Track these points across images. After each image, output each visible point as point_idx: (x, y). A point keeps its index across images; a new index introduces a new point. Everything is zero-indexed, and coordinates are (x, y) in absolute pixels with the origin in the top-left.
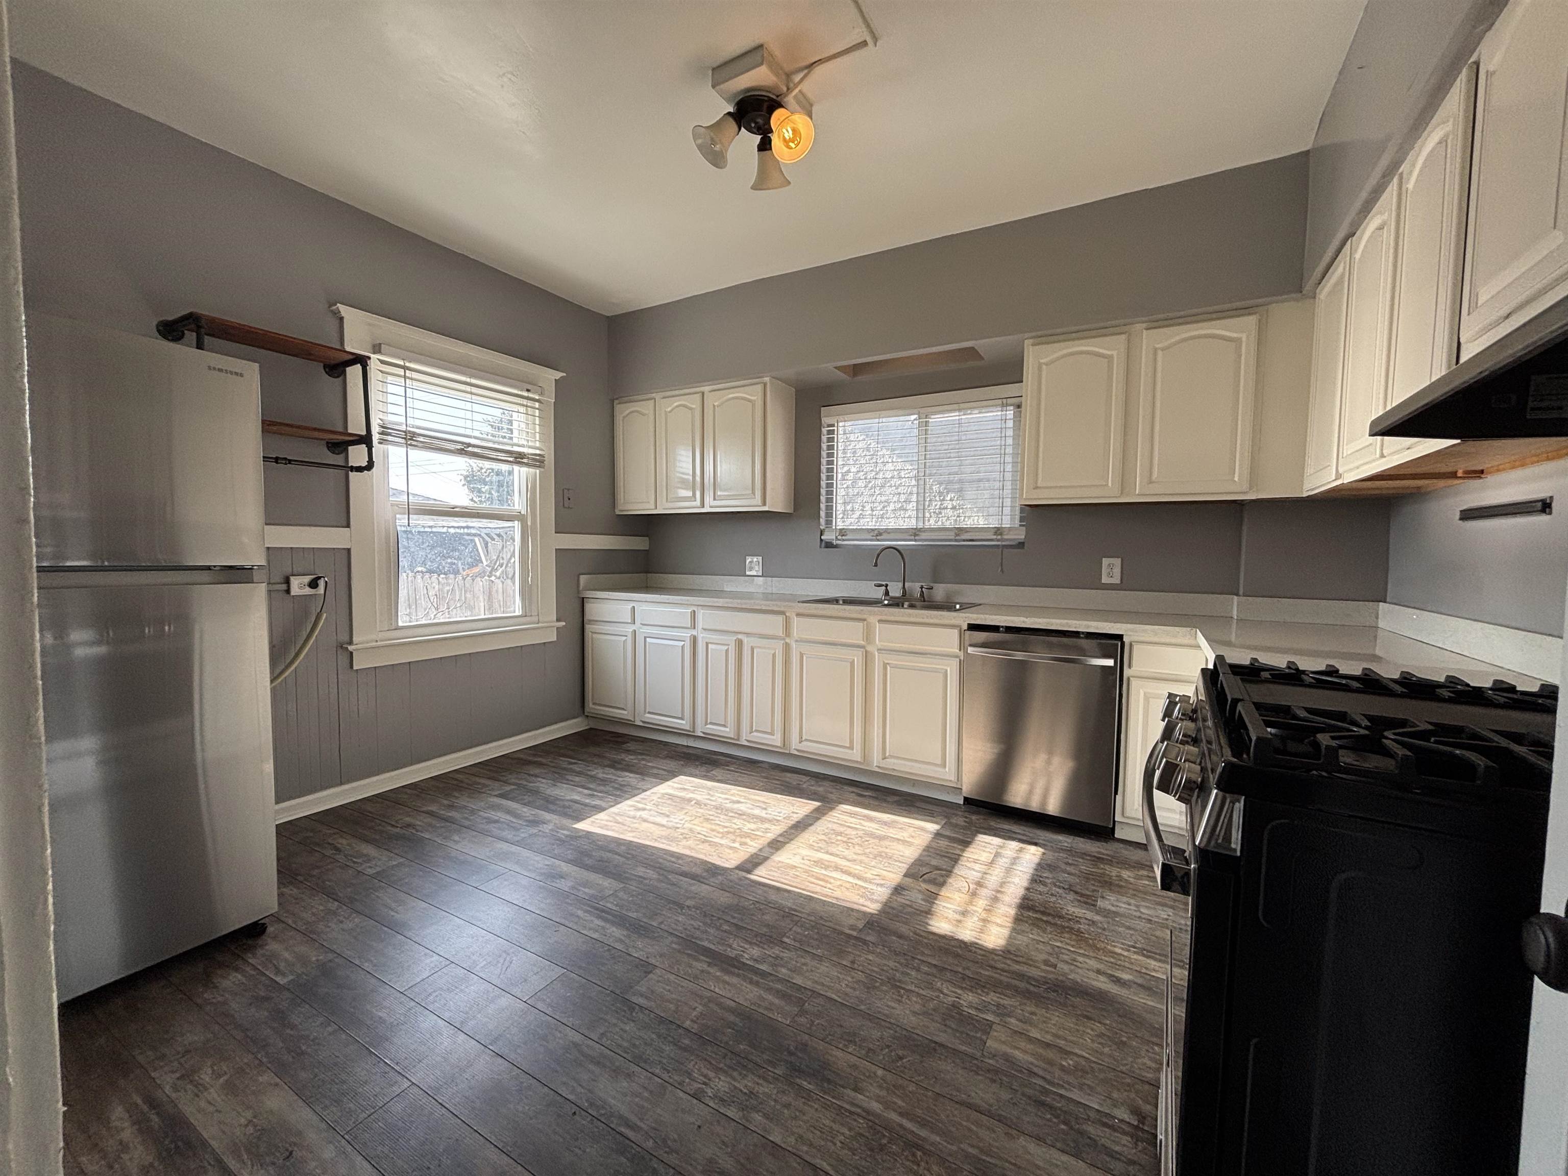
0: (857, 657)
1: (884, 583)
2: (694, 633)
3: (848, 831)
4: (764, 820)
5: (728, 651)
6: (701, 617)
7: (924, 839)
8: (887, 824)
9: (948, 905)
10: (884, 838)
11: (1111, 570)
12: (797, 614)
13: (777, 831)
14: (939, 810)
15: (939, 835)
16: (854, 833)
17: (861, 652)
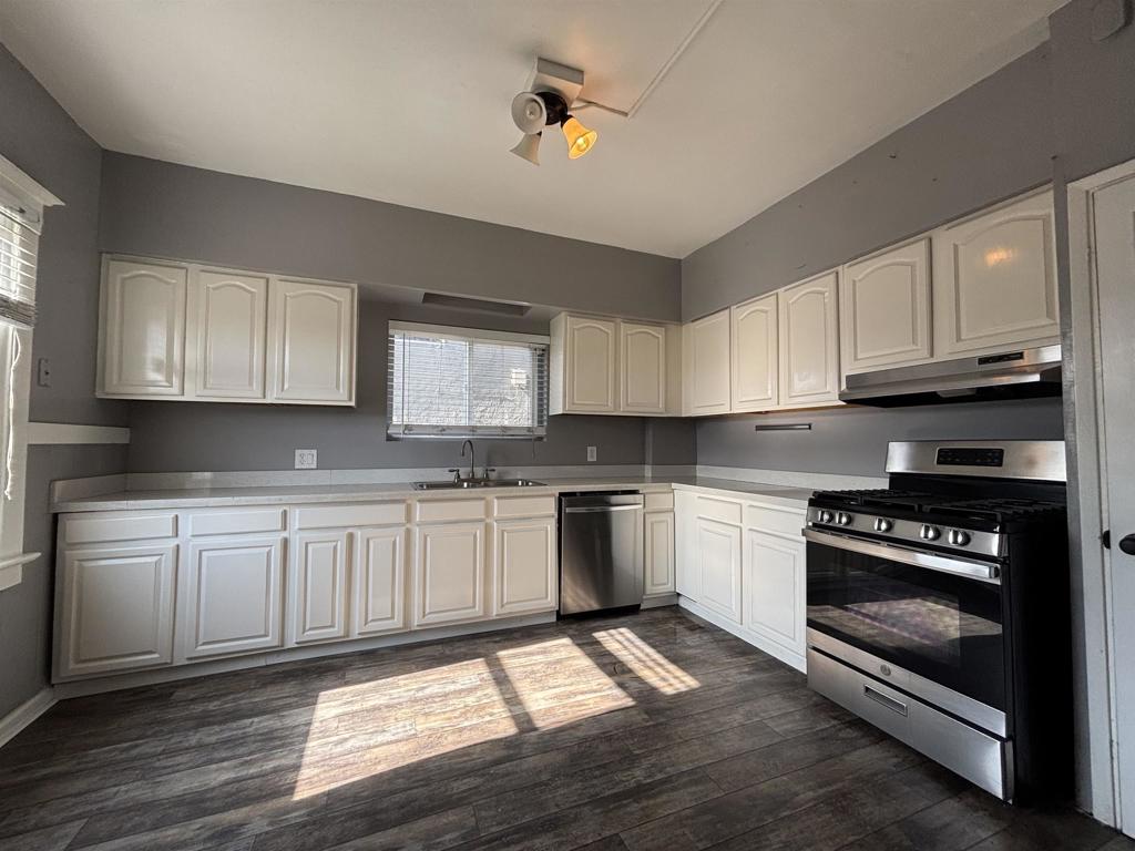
0: (480, 530)
1: (455, 469)
2: (285, 534)
3: (535, 668)
4: (471, 691)
5: (335, 548)
6: (296, 516)
7: (577, 652)
8: (544, 652)
9: (653, 680)
10: (559, 662)
11: (592, 453)
12: (419, 501)
13: (492, 692)
14: (551, 630)
15: (578, 645)
16: (539, 667)
17: (482, 526)
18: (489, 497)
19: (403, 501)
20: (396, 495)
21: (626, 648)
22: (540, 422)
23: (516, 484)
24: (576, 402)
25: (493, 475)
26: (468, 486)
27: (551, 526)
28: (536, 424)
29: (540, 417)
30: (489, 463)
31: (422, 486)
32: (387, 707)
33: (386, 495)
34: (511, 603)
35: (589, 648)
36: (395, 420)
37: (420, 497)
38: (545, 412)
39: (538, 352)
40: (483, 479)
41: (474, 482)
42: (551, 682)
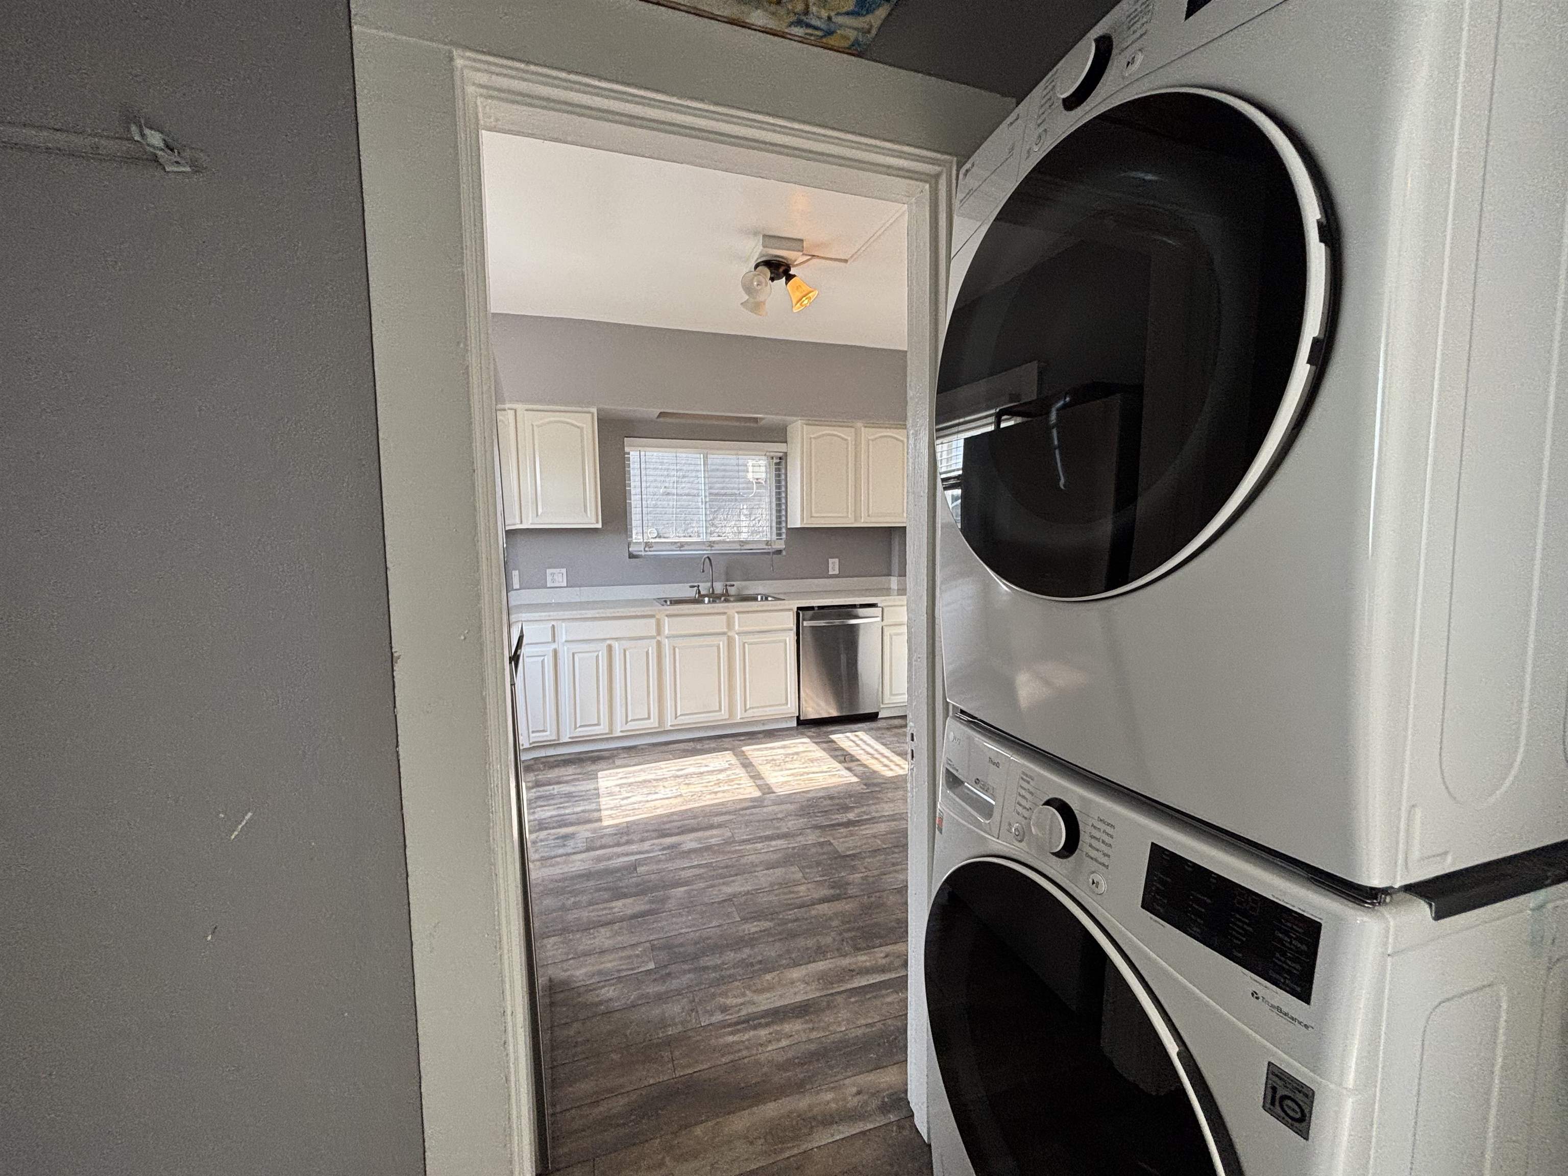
0: (722, 642)
1: (696, 584)
2: (555, 646)
3: (775, 757)
4: (721, 771)
5: (597, 657)
6: (562, 628)
7: (813, 747)
8: (784, 747)
9: (876, 766)
10: (797, 753)
11: (834, 566)
12: (667, 616)
13: (741, 772)
14: (792, 732)
15: (816, 743)
16: (779, 757)
17: (725, 638)
18: (731, 612)
19: (652, 616)
20: (647, 610)
21: (858, 745)
22: (779, 534)
23: (756, 599)
24: (814, 515)
25: (732, 591)
26: (709, 602)
27: (790, 638)
28: (774, 537)
29: (779, 529)
30: (729, 577)
31: (666, 602)
32: (654, 780)
33: (638, 611)
34: (753, 708)
35: (825, 745)
36: (636, 537)
37: (668, 612)
38: (784, 524)
39: (775, 461)
40: (723, 595)
41: (715, 598)
42: (789, 766)
